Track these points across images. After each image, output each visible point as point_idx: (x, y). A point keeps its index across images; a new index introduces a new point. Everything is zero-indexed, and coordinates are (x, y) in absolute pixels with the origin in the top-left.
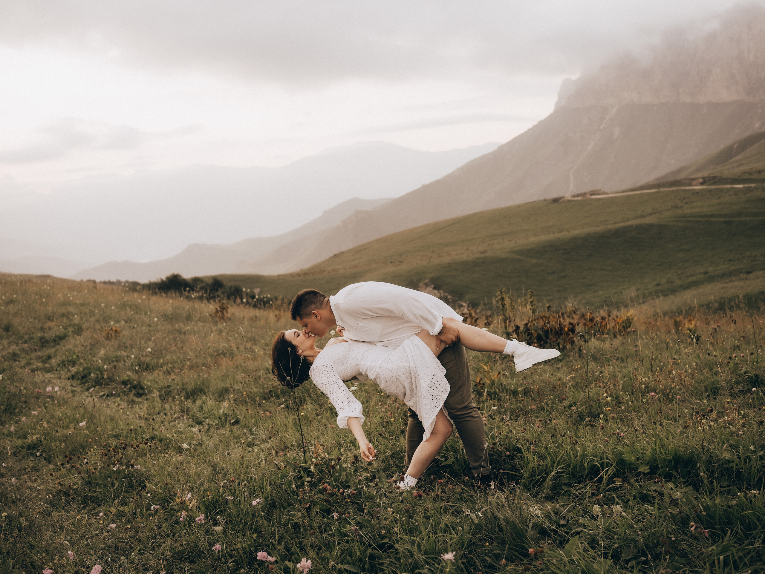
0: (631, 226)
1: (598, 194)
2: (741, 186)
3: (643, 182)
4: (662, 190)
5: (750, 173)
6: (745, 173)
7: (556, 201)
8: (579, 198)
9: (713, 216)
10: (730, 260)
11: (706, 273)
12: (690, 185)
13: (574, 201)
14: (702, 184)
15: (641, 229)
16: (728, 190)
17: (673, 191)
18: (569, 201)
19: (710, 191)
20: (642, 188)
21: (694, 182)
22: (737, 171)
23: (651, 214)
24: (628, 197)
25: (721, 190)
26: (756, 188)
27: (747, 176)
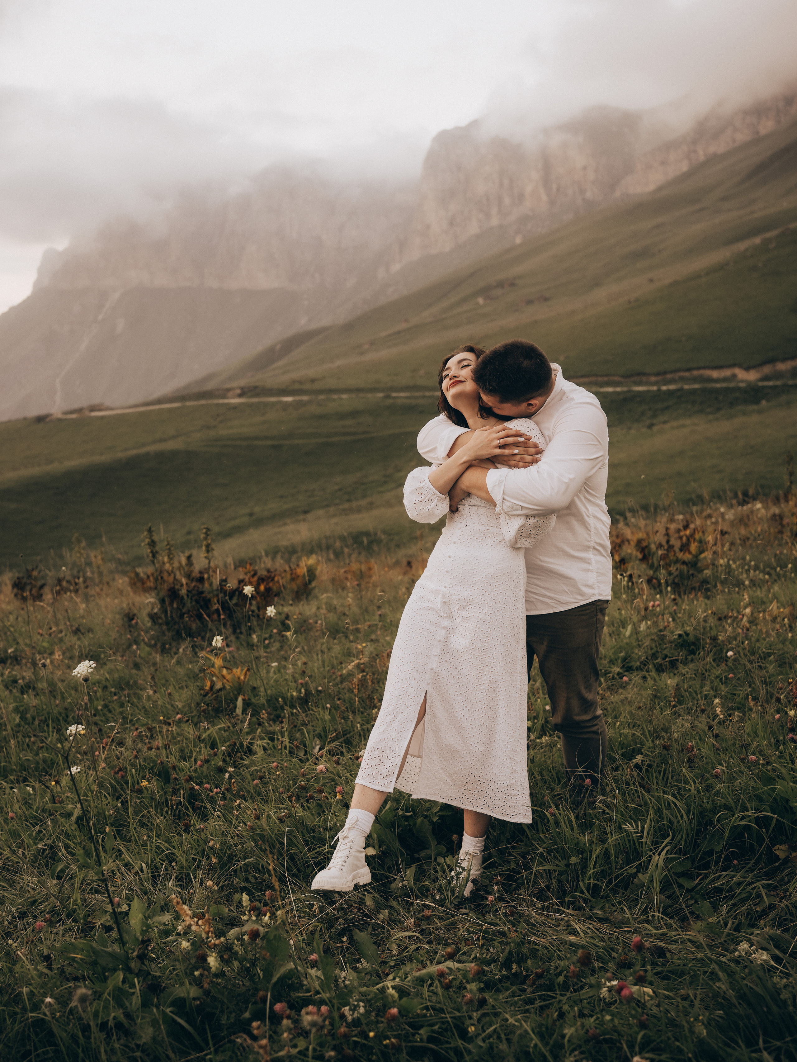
0: (147, 454)
1: (100, 410)
2: (289, 399)
3: (158, 393)
4: (188, 404)
5: (301, 383)
6: (294, 382)
7: (40, 419)
8: (74, 416)
9: (257, 438)
10: (281, 497)
11: (251, 515)
12: (224, 397)
13: (66, 419)
14: (240, 396)
15: (161, 456)
16: (274, 404)
17: (203, 405)
18: (59, 420)
19: (251, 405)
20: (159, 401)
21: (230, 394)
22: (283, 379)
23: (174, 437)
24: (142, 413)
25: (266, 405)
26: (310, 402)
27: (297, 386)
